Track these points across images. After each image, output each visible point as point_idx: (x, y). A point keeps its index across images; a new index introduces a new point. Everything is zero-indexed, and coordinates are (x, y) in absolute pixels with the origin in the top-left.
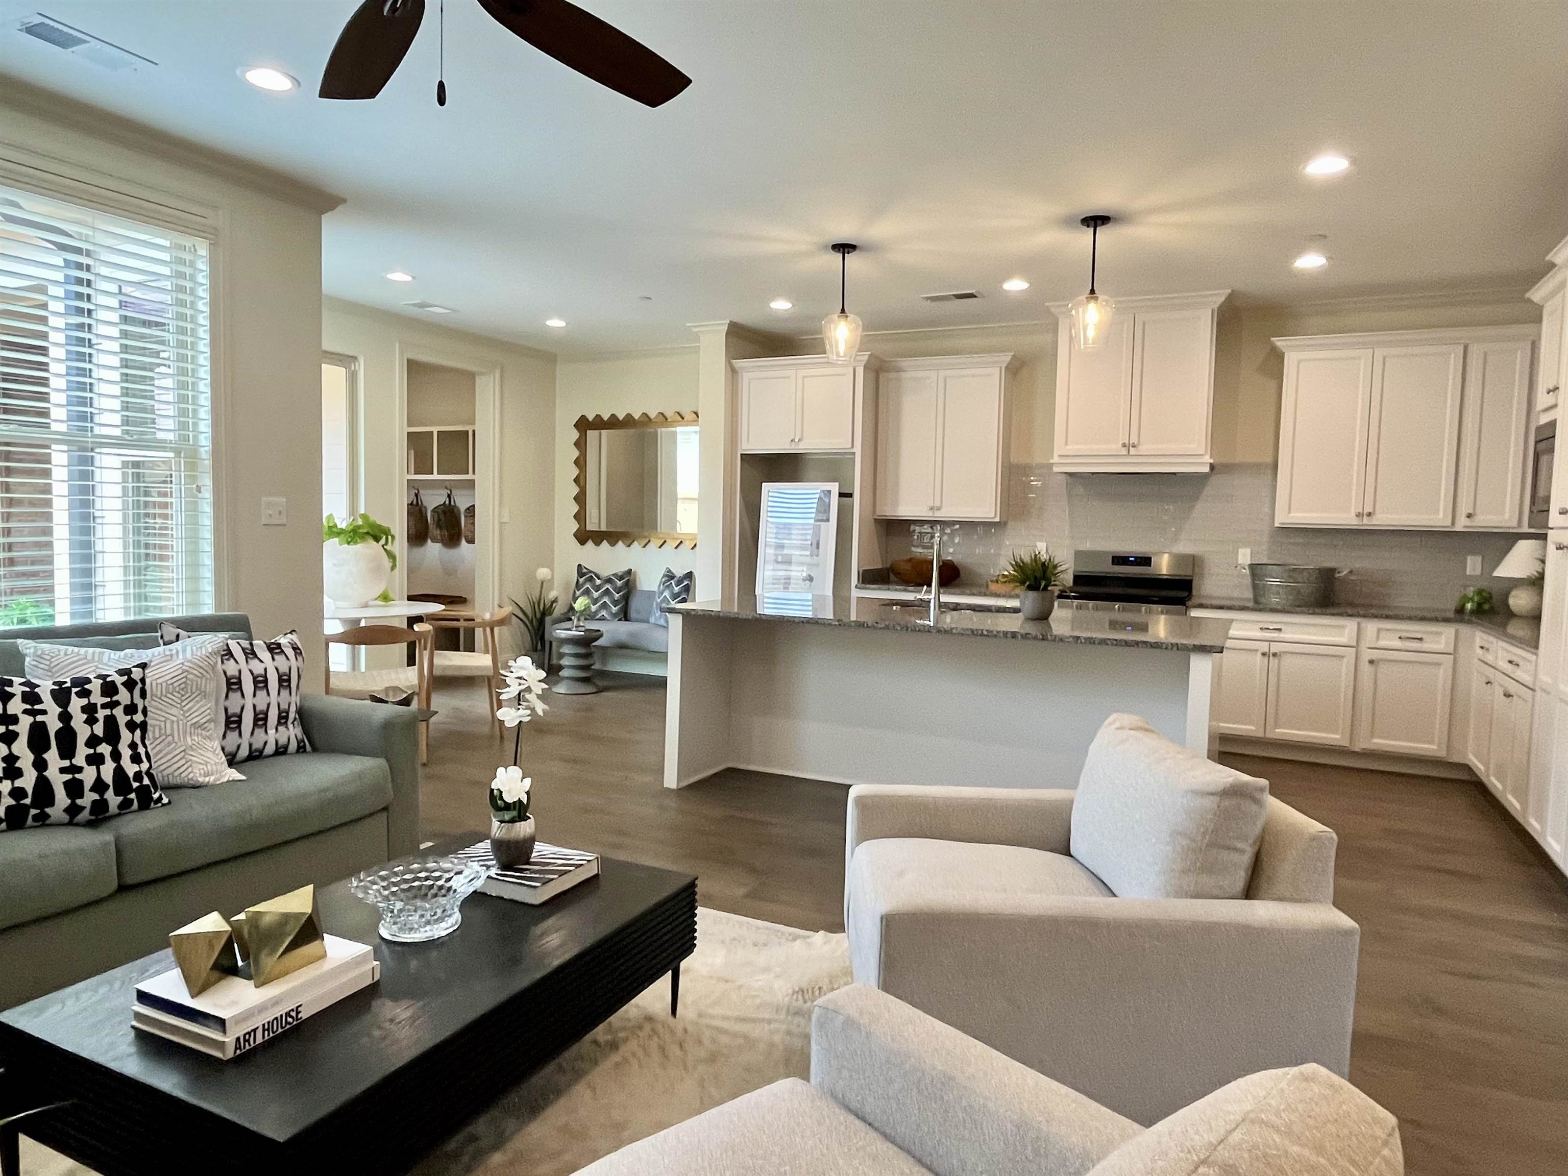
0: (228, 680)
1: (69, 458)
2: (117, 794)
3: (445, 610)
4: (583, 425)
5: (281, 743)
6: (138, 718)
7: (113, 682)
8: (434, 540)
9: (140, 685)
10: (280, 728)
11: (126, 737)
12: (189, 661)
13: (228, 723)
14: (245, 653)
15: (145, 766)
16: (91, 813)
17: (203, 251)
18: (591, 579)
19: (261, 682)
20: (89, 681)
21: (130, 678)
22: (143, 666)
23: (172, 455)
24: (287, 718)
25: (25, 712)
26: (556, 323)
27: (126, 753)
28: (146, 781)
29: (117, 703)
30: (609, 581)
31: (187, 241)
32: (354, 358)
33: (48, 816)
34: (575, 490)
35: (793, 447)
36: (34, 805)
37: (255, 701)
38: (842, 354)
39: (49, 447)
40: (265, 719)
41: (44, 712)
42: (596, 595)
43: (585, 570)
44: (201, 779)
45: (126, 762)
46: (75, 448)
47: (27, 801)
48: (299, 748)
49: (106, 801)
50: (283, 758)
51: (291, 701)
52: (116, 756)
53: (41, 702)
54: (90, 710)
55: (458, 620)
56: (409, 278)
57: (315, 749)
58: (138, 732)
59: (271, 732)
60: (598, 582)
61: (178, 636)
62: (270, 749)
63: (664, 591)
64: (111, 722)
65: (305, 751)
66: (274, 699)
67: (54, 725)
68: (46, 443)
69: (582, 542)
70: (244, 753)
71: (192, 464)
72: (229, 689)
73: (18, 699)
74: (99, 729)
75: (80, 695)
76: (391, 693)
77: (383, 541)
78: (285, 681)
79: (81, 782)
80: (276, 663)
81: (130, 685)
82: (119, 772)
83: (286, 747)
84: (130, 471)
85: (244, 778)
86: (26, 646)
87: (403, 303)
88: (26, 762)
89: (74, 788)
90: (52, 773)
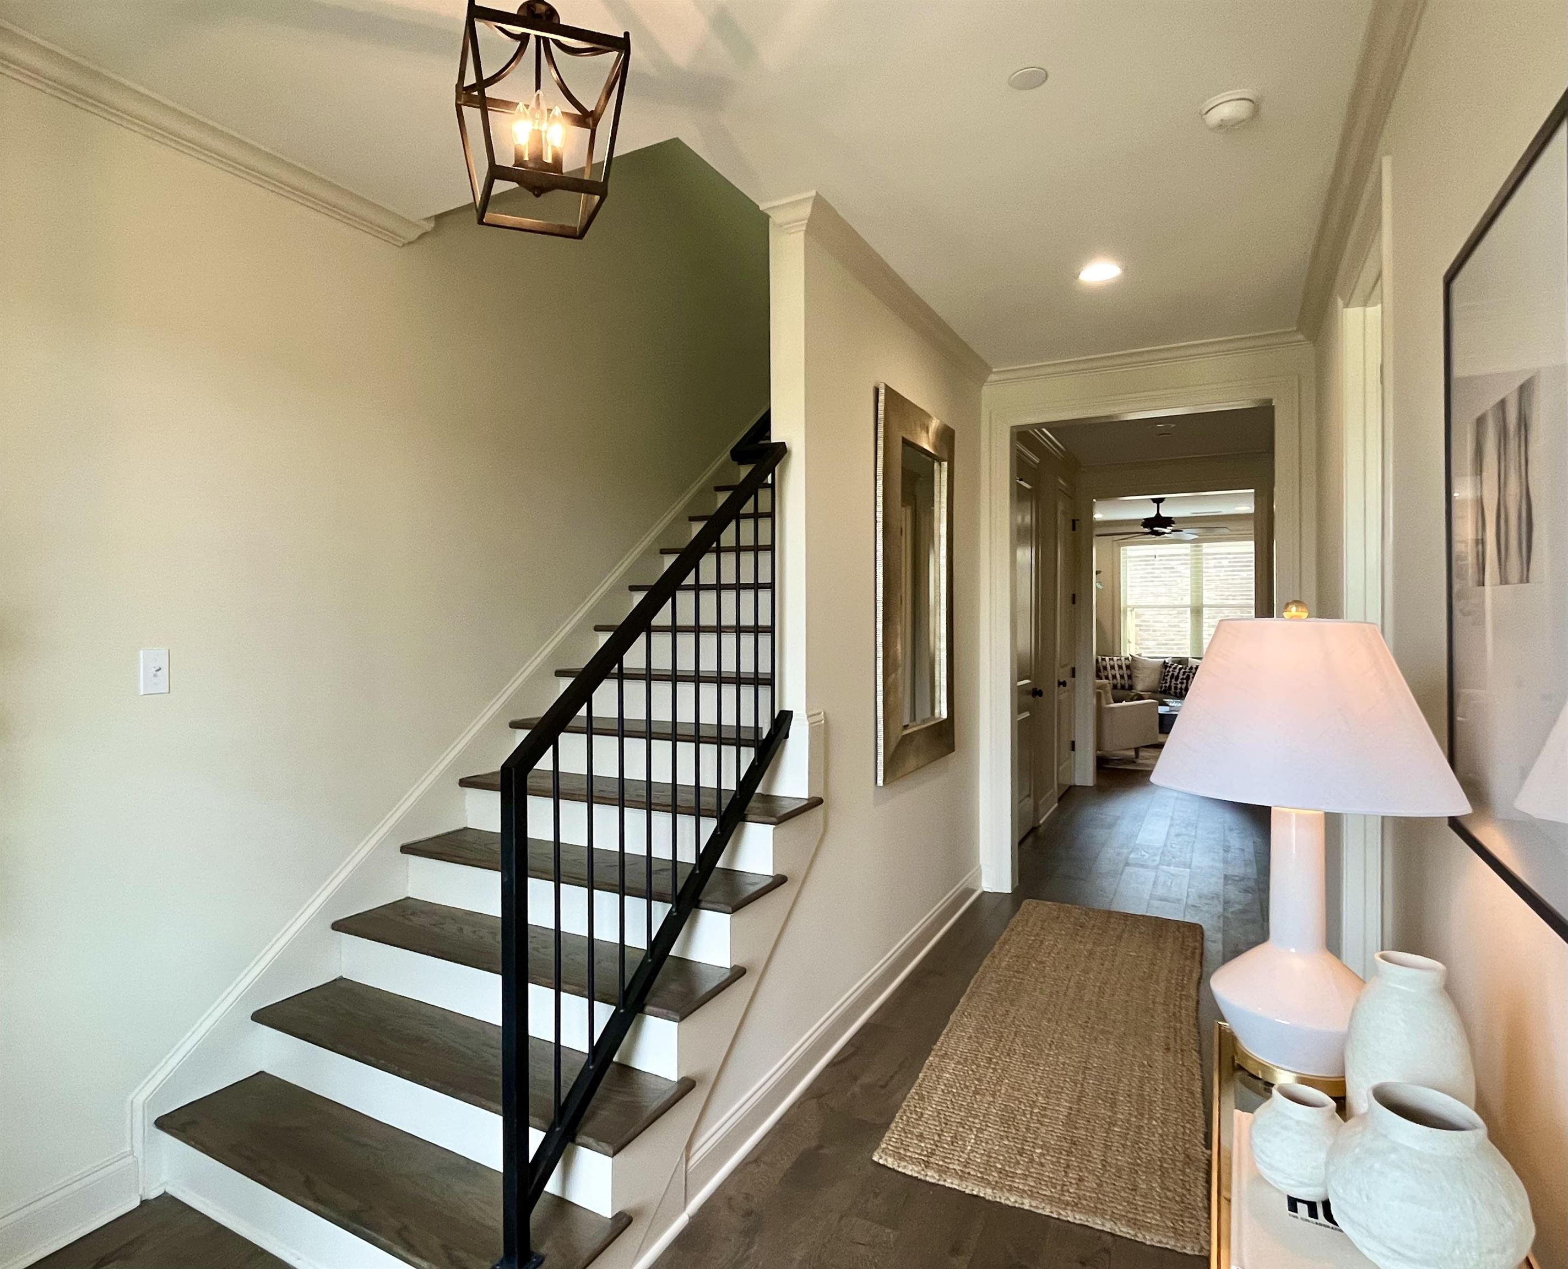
7: (1192, 667)
88: (1169, 681)
89: (1176, 688)
90: (1172, 684)
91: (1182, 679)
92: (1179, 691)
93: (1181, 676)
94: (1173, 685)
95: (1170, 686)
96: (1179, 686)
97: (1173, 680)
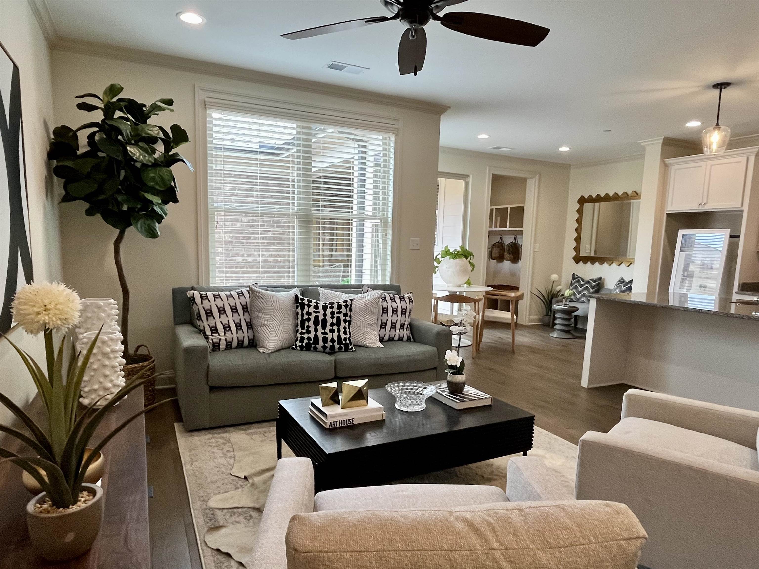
0: (383, 309)
1: (357, 223)
2: (338, 344)
3: (492, 290)
4: (582, 201)
5: (401, 336)
6: (348, 318)
7: (341, 305)
8: (507, 260)
9: (349, 307)
10: (400, 330)
11: (343, 324)
12: (368, 300)
13: (382, 325)
14: (391, 300)
15: (348, 336)
16: (330, 350)
17: (393, 139)
18: (579, 281)
19: (395, 311)
20: (334, 303)
21: (346, 304)
22: (352, 300)
23: (379, 221)
24: (404, 326)
25: (314, 312)
26: (564, 149)
27: (342, 330)
28: (348, 341)
29: (341, 312)
30: (588, 282)
31: (387, 135)
32: (468, 176)
33: (317, 348)
34: (575, 235)
35: (700, 208)
36: (313, 343)
37: (392, 318)
38: (714, 151)
39: (352, 220)
40: (395, 326)
41: (319, 312)
42: (580, 289)
43: (576, 276)
44: (368, 345)
45: (342, 333)
46: (358, 220)
47: (311, 342)
48: (408, 339)
49: (334, 346)
50: (401, 342)
51: (407, 320)
52: (339, 331)
53: (319, 309)
54: (332, 313)
55: (498, 295)
56: (487, 137)
57: (414, 341)
58: (347, 323)
59: (397, 331)
60: (582, 283)
61: (368, 290)
62: (396, 338)
63: (616, 289)
64: (338, 318)
65: (410, 341)
66: (399, 318)
67: (321, 317)
68: (351, 218)
69: (577, 262)
70: (386, 338)
71: (385, 225)
72: (383, 312)
73: (312, 307)
74: (334, 321)
75: (330, 308)
76: (449, 322)
77: (469, 258)
78: (404, 312)
79: (327, 338)
80: (401, 304)
81: (346, 306)
82: (339, 336)
83: (403, 338)
84: (374, 228)
85: (383, 346)
86: (321, 290)
87: (489, 148)
88: (312, 329)
89: (325, 340)
90: (319, 334)
91: (332, 325)
92: (329, 344)
93: (329, 321)
94: (320, 336)
95: (316, 337)
96: (329, 336)
97: (319, 327)
